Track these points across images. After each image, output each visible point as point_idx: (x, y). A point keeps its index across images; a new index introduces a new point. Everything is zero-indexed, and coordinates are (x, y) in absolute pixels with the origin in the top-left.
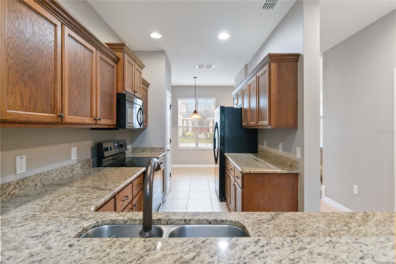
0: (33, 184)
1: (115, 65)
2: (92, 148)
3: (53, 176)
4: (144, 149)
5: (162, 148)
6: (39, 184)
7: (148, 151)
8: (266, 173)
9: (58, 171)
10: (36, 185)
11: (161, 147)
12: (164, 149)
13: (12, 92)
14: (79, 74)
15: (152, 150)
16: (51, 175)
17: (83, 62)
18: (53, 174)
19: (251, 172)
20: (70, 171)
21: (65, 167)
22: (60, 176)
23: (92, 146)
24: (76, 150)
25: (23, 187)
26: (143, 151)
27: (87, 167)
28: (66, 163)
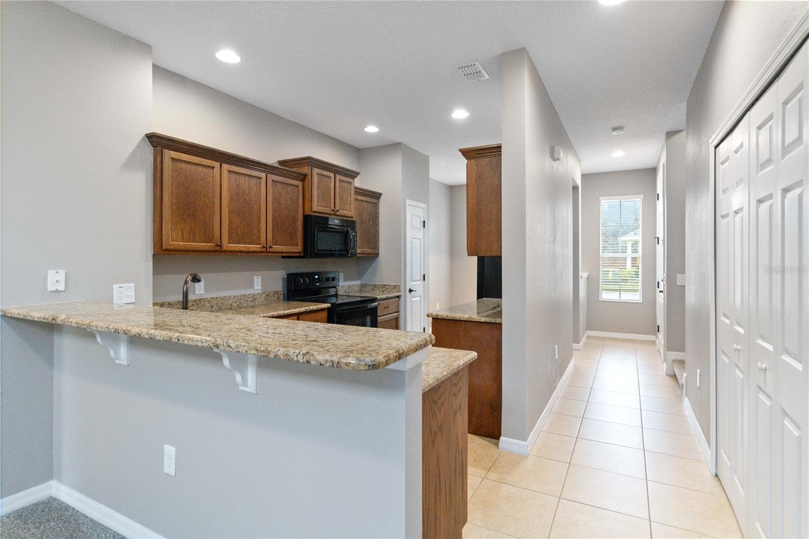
0: (209, 305)
1: (300, 184)
2: (283, 279)
3: (230, 301)
4: (374, 287)
5: (396, 286)
6: (216, 306)
7: (380, 290)
8: (458, 319)
9: (236, 298)
10: (212, 307)
11: (395, 284)
12: (399, 288)
13: (175, 228)
14: (242, 203)
15: (384, 289)
16: (228, 300)
17: (247, 192)
18: (230, 299)
19: (438, 317)
20: (250, 299)
21: (244, 295)
22: (238, 303)
23: (284, 277)
24: (260, 279)
25: (200, 306)
26: (373, 290)
27: (274, 299)
28: (247, 292)
